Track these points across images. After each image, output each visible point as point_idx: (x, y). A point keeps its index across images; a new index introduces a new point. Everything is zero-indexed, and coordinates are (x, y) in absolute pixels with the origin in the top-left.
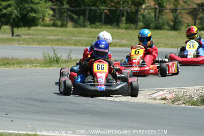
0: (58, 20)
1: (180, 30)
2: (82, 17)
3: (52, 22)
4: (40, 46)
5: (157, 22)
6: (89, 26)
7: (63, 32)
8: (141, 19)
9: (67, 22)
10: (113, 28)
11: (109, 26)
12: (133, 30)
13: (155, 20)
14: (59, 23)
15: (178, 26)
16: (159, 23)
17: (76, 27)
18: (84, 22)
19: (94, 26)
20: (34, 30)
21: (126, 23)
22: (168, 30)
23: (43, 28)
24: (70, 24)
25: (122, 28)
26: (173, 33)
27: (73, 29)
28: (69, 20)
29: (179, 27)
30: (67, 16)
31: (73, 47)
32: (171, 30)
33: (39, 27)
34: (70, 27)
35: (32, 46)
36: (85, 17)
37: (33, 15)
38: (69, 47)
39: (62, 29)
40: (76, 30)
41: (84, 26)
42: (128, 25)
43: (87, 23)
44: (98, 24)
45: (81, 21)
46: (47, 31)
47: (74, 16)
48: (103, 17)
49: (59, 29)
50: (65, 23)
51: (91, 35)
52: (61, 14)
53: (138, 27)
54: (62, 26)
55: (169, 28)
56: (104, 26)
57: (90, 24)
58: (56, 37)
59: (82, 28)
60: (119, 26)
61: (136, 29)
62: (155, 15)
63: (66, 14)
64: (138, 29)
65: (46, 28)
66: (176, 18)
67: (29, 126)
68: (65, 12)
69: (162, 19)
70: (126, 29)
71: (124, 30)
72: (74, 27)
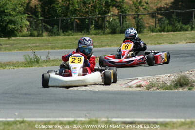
0: (35, 30)
1: (143, 33)
2: (55, 26)
3: (30, 32)
4: (21, 51)
5: (122, 27)
6: (63, 34)
7: (40, 40)
8: (108, 26)
9: (43, 32)
11: (80, 33)
12: (101, 35)
13: (121, 25)
14: (36, 33)
17: (52, 36)
18: (58, 30)
19: (67, 33)
20: (14, 40)
21: (95, 29)
23: (21, 38)
24: (45, 34)
25: (92, 34)
27: (49, 37)
28: (44, 30)
29: (142, 29)
30: (42, 26)
31: (50, 50)
33: (18, 38)
34: (46, 36)
35: (13, 51)
36: (58, 26)
38: (47, 50)
39: (39, 38)
40: (51, 38)
41: (58, 35)
42: (96, 31)
43: (61, 31)
44: (70, 32)
45: (55, 30)
46: (26, 40)
47: (49, 27)
48: (75, 25)
49: (36, 38)
50: (41, 32)
51: (65, 42)
52: (37, 25)
53: (106, 32)
54: (38, 36)
56: (75, 34)
57: (63, 32)
58: (34, 45)
59: (56, 36)
60: (89, 32)
61: (104, 33)
62: (120, 21)
63: (41, 25)
64: (106, 34)
65: (25, 38)
66: (139, 22)
67: (16, 114)
68: (40, 23)
69: (126, 24)
70: (95, 34)
71: (93, 35)
72: (50, 36)
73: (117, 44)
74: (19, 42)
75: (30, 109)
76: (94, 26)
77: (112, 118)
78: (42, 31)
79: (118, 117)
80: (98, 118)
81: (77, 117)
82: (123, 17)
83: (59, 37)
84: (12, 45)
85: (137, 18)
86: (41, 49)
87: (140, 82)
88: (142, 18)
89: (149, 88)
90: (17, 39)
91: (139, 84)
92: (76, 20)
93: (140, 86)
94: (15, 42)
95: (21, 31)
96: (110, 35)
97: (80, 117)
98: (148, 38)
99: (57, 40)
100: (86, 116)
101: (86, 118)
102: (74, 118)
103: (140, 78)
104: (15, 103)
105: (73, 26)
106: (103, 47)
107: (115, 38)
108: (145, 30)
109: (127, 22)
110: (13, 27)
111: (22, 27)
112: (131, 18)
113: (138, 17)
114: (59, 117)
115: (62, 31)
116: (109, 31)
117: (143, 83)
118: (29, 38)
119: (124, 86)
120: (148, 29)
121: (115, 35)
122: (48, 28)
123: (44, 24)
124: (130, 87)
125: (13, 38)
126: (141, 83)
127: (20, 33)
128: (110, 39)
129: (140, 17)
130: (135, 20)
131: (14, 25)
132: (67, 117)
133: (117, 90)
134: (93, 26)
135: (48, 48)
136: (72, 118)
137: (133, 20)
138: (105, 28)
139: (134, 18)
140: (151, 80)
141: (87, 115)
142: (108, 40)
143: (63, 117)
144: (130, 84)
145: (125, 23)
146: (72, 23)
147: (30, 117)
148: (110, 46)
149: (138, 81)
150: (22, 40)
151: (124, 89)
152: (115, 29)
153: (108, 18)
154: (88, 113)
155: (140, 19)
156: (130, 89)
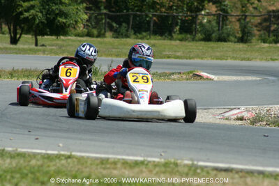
0: (94, 28)
1: (251, 42)
2: (124, 24)
3: (86, 31)
5: (221, 32)
6: (133, 36)
7: (101, 43)
8: (199, 29)
9: (105, 32)
10: (164, 39)
11: (160, 37)
12: (190, 41)
13: (219, 30)
14: (95, 32)
15: (248, 36)
16: (223, 33)
17: (117, 37)
18: (127, 31)
19: (140, 36)
20: (63, 40)
21: (181, 33)
22: (235, 42)
23: (73, 38)
24: (109, 34)
25: (175, 40)
26: (241, 46)
27: (113, 39)
28: (107, 29)
29: (249, 38)
30: (105, 23)
31: (114, 59)
32: (238, 42)
33: (69, 37)
34: (109, 38)
36: (128, 24)
37: (62, 20)
38: (110, 58)
39: (99, 39)
40: (117, 41)
41: (127, 36)
42: (183, 36)
43: (131, 32)
44: (144, 34)
45: (123, 30)
47: (114, 25)
48: (152, 25)
49: (95, 39)
50: (103, 31)
52: (98, 21)
53: (197, 38)
54: (99, 36)
55: (236, 40)
56: (152, 37)
57: (135, 34)
59: (125, 39)
60: (172, 36)
61: (193, 40)
62: (218, 23)
63: (104, 21)
64: (196, 41)
65: (79, 38)
66: (245, 27)
67: (61, 145)
68: (102, 19)
69: (227, 29)
70: (181, 40)
71: (178, 42)
72: (115, 38)
73: (211, 56)
74: (70, 43)
75: (80, 139)
76: (180, 29)
77: (198, 161)
78: (105, 29)
79: (208, 160)
80: (177, 160)
81: (148, 156)
82: (223, 18)
83: (128, 40)
84: (61, 47)
85: (242, 21)
86: (101, 56)
87: (241, 112)
88: (250, 22)
89: (254, 122)
90: (69, 39)
91: (239, 115)
92: (155, 18)
93: (241, 119)
94: (65, 44)
95: (74, 28)
96: (203, 43)
97: (152, 156)
98: (258, 50)
99: (125, 45)
100: (161, 155)
101: (161, 159)
102: (144, 157)
103: (243, 108)
104: (60, 130)
105: (149, 26)
106: (190, 59)
107: (208, 47)
108: (254, 40)
109: (229, 27)
110: (64, 21)
111: (76, 22)
112: (234, 20)
113: (245, 19)
114: (122, 154)
115: (133, 32)
116: (201, 37)
117: (246, 115)
118: (85, 38)
119: (217, 117)
120: (257, 37)
121: (210, 43)
122: (113, 27)
123: (108, 20)
124: (227, 119)
125: (62, 37)
126: (243, 114)
127: (73, 30)
128: (201, 48)
129: (247, 20)
130: (241, 23)
131: (66, 18)
132: (133, 155)
133: (208, 121)
134: (178, 28)
135: (111, 55)
136: (141, 156)
137: (238, 24)
138: (196, 31)
139: (239, 20)
140: (257, 112)
141: (163, 154)
142: (198, 49)
143: (128, 155)
144: (227, 115)
145: (225, 27)
146: (149, 22)
147: (80, 151)
148: (202, 59)
149: (239, 111)
150: (74, 41)
151: (218, 121)
152: (210, 35)
153: (200, 17)
154: (163, 152)
155: (248, 23)
156: (227, 122)
